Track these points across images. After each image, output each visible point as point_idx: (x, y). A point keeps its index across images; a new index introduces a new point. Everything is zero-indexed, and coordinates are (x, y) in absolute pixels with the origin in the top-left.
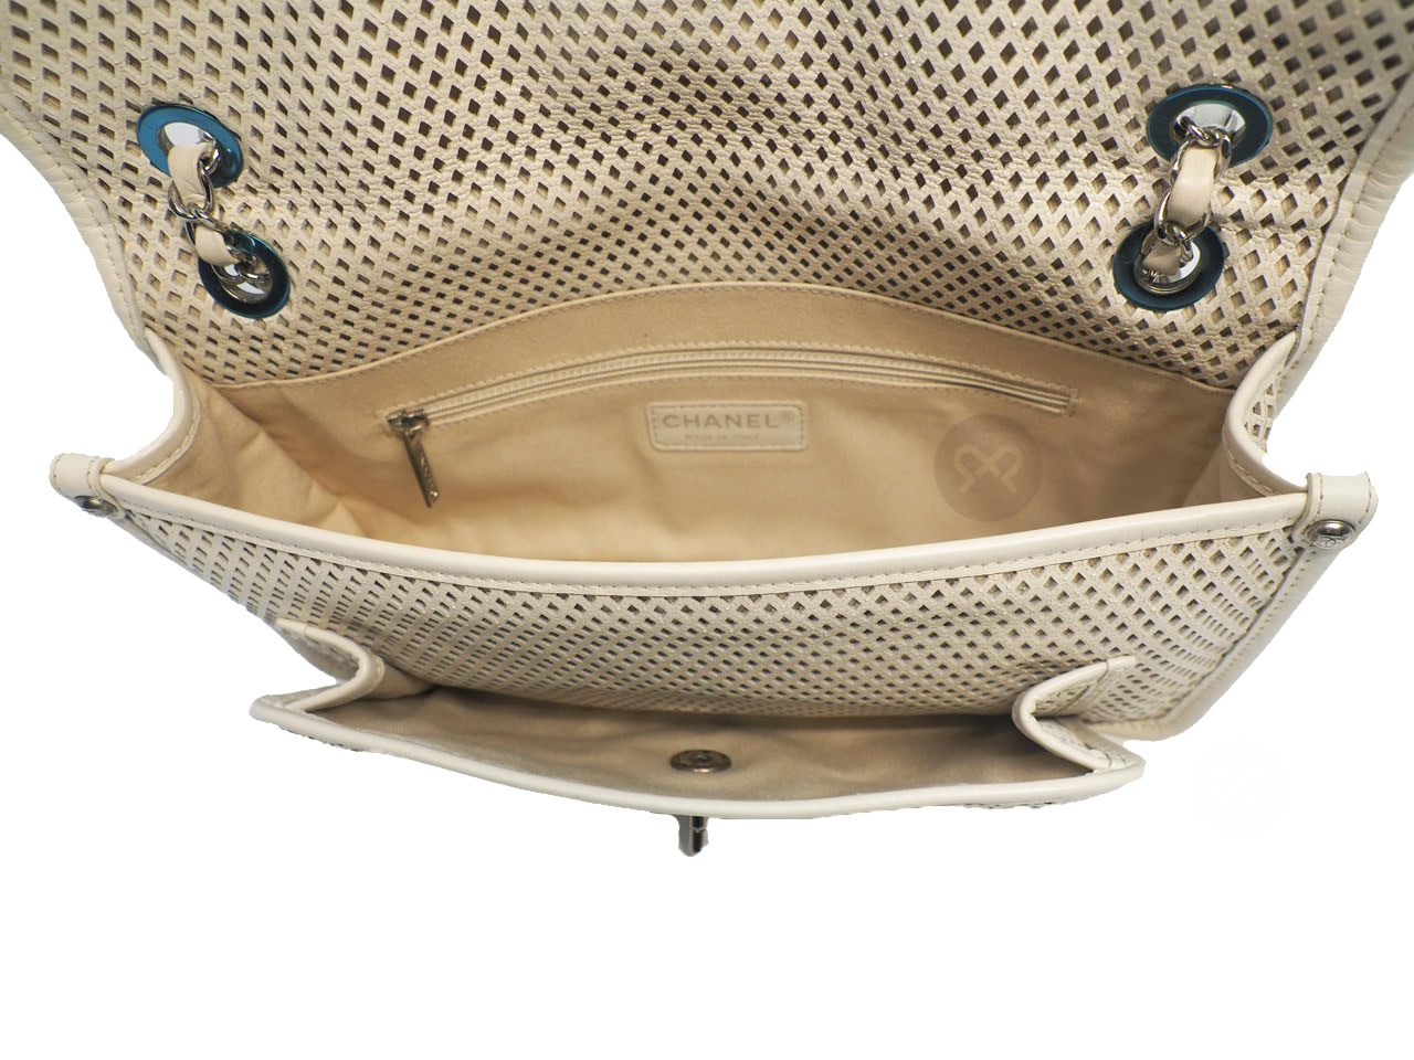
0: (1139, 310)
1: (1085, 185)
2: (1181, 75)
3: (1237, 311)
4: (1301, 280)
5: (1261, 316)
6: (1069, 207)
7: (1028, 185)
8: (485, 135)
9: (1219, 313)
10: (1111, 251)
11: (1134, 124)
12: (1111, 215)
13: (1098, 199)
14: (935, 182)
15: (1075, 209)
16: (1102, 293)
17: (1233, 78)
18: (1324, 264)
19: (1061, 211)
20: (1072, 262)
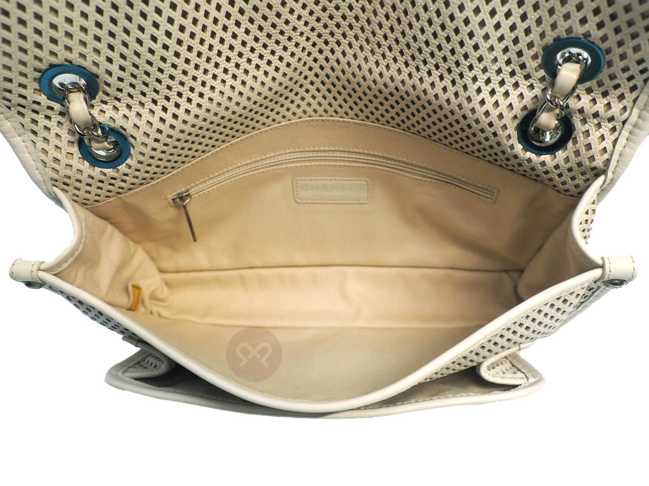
0: (528, 153)
1: (508, 86)
2: (561, 32)
3: (576, 159)
4: (609, 147)
5: (588, 163)
6: (499, 96)
7: (480, 83)
9: (567, 160)
10: (517, 121)
11: (535, 57)
12: (519, 102)
13: (514, 94)
14: (437, 75)
15: (502, 97)
16: (511, 142)
17: (587, 35)
18: (622, 141)
19: (495, 98)
20: (498, 124)
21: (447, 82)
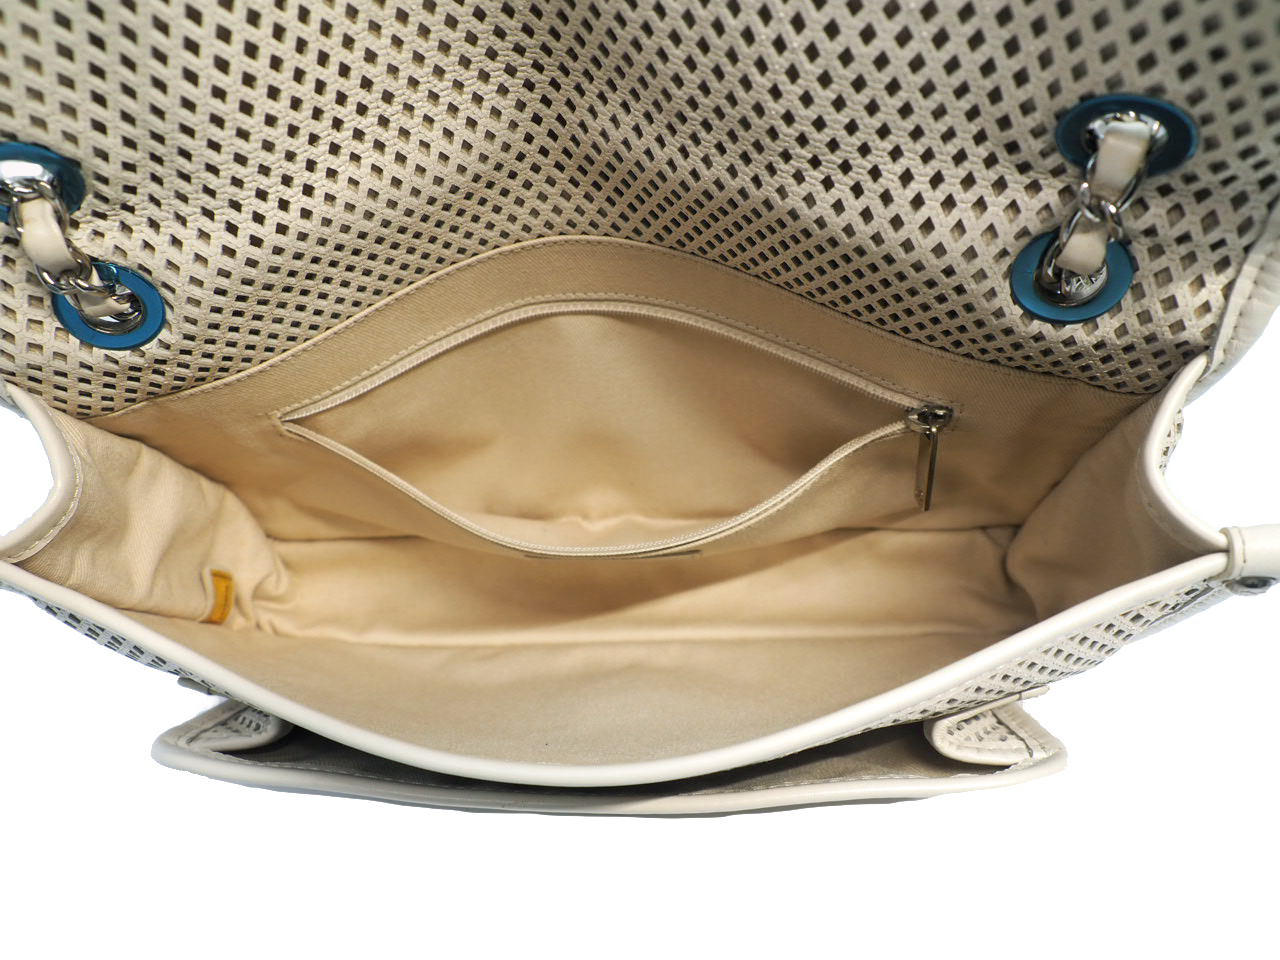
0: (1036, 323)
1: (982, 188)
2: (1096, 81)
3: (1143, 329)
4: (1216, 300)
5: (1169, 335)
6: (964, 211)
7: (920, 184)
8: (359, 99)
9: (1122, 331)
10: (1008, 261)
11: (1037, 133)
12: (1011, 221)
13: (997, 204)
14: (816, 179)
15: (971, 214)
16: (996, 303)
17: (1157, 90)
18: (1244, 285)
19: (955, 215)
20: (965, 270)
21: (842, 189)
